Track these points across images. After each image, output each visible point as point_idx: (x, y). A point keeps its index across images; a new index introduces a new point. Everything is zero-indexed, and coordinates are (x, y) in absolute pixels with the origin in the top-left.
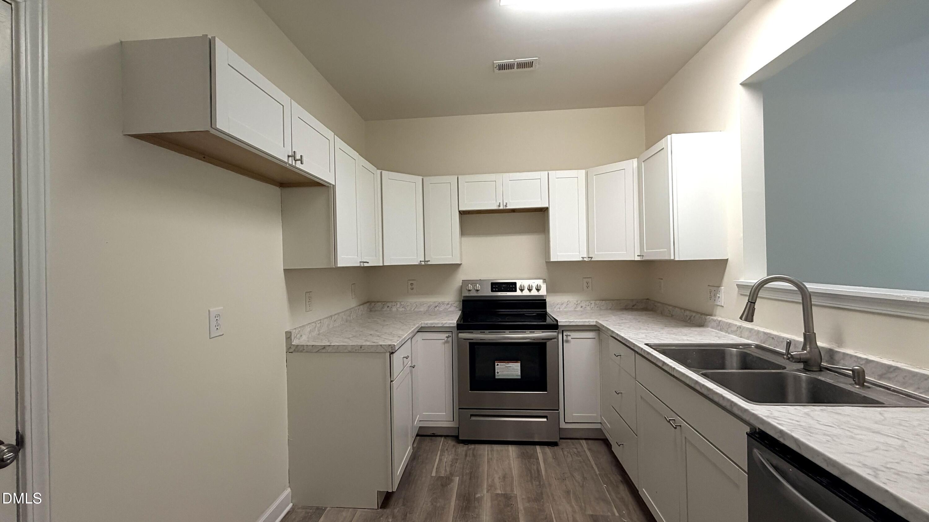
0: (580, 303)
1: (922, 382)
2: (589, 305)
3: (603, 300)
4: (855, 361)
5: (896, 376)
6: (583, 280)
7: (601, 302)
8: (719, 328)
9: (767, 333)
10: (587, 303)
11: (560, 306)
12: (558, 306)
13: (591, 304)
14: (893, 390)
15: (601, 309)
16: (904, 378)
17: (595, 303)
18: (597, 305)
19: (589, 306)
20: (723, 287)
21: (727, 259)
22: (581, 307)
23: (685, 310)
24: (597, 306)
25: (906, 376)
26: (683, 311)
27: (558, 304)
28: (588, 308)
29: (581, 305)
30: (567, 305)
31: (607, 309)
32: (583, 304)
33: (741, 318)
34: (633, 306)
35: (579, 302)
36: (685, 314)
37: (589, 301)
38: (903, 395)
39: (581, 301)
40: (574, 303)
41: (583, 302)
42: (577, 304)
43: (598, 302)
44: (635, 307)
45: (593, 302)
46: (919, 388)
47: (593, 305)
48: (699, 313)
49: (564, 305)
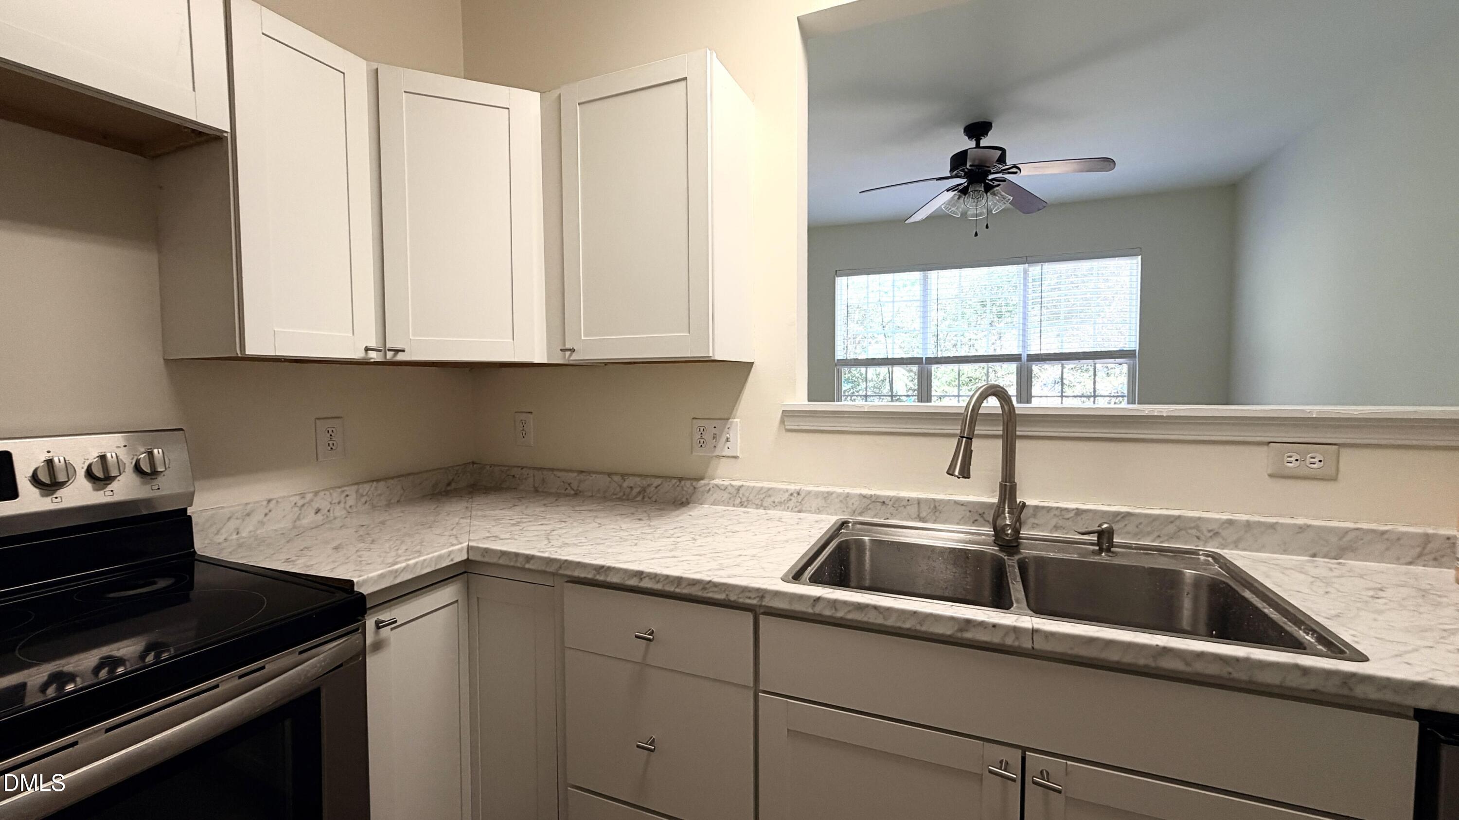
0: (312, 500)
1: (1165, 526)
2: (339, 503)
3: (378, 481)
4: (1055, 515)
5: (1126, 525)
6: (315, 423)
7: (376, 487)
8: (738, 501)
9: (867, 496)
10: (336, 495)
11: (239, 521)
12: (232, 525)
13: (347, 496)
14: (1135, 547)
15: (374, 507)
16: (1137, 527)
17: (357, 492)
18: (362, 496)
19: (342, 505)
20: (738, 418)
21: (751, 363)
22: (318, 511)
23: (624, 476)
24: (363, 500)
25: (1141, 523)
26: (617, 478)
27: (229, 518)
28: (339, 512)
29: (316, 505)
30: (266, 515)
31: (389, 505)
32: (323, 502)
33: (950, 472)
34: (449, 484)
35: (309, 496)
36: (625, 485)
37: (339, 487)
38: (1153, 551)
39: (316, 494)
40: (293, 504)
41: (321, 494)
42: (303, 505)
43: (367, 487)
44: (453, 486)
45: (351, 491)
46: (1159, 536)
47: (351, 501)
48: (674, 478)
49: (258, 516)
